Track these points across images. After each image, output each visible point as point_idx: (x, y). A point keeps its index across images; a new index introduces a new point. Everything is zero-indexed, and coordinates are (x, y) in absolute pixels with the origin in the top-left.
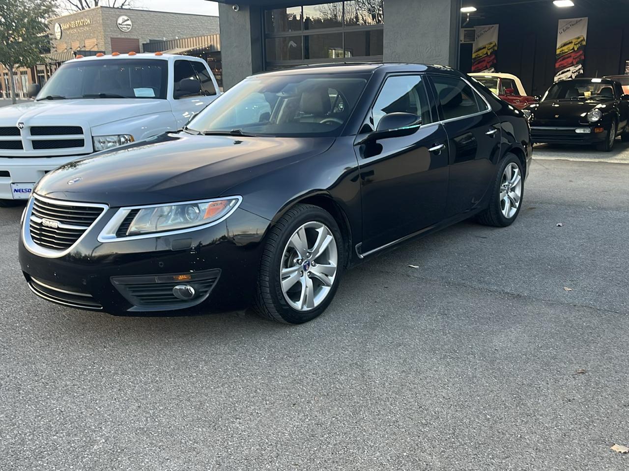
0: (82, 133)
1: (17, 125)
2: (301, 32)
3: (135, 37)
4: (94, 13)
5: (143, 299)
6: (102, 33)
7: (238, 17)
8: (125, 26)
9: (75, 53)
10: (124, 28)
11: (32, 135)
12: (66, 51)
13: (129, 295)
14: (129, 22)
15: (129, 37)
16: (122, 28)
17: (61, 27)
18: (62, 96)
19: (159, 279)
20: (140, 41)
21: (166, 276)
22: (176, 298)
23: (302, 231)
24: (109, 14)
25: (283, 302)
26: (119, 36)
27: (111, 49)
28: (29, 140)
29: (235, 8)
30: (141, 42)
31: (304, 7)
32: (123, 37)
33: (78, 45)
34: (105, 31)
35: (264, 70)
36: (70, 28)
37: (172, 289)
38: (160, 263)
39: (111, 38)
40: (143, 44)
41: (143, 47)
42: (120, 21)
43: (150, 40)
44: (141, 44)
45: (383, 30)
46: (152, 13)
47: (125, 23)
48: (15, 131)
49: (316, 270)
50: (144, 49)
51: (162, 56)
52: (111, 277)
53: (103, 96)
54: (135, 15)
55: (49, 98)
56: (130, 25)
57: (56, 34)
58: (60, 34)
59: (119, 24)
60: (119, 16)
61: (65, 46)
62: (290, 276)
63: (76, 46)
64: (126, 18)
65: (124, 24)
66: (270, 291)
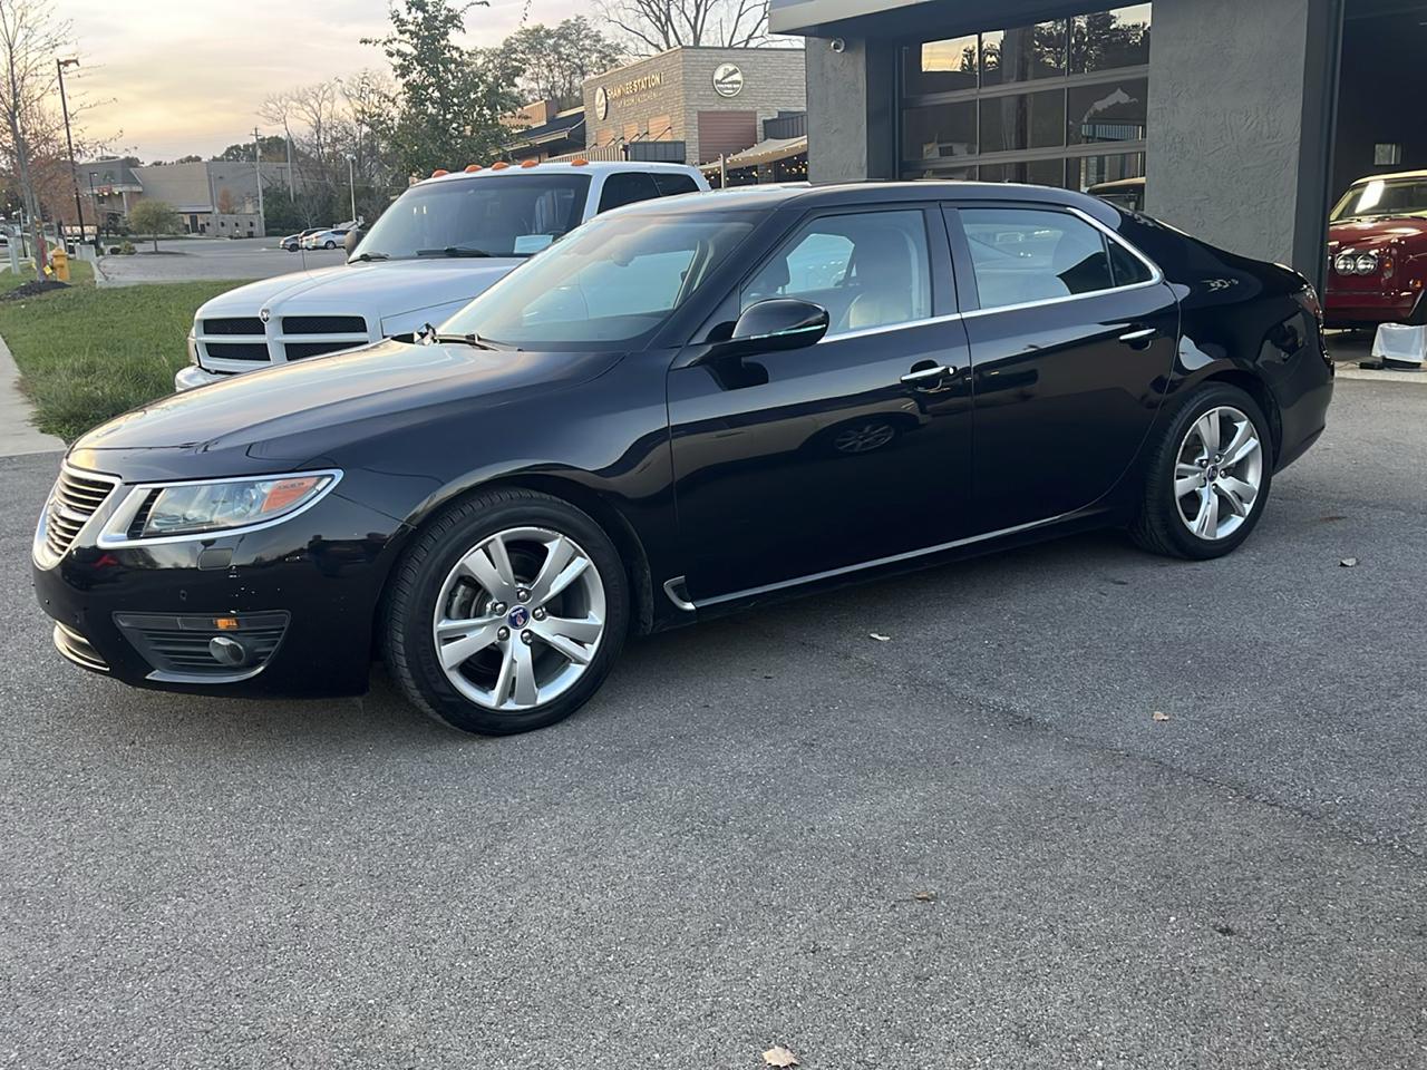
0: (366, 331)
1: (259, 315)
2: (974, 91)
3: (749, 108)
4: (668, 61)
5: (174, 659)
6: (682, 103)
7: (842, 65)
8: (729, 86)
9: (625, 148)
10: (727, 89)
11: (285, 333)
12: (613, 143)
13: (148, 649)
14: (737, 77)
15: (735, 108)
16: (721, 89)
17: (606, 96)
18: (382, 254)
19: (183, 622)
20: (758, 115)
21: (195, 618)
22: (217, 662)
23: (497, 546)
24: (698, 61)
25: (441, 688)
26: (716, 108)
27: (697, 137)
28: (278, 342)
29: (836, 47)
30: (761, 118)
31: (984, 35)
32: (723, 108)
33: (636, 132)
34: (687, 97)
35: (897, 177)
36: (623, 95)
37: (207, 645)
38: (182, 592)
39: (699, 112)
40: (764, 122)
41: (765, 127)
42: (719, 75)
43: (779, 113)
44: (759, 122)
45: (1147, 79)
46: (787, 54)
47: (730, 79)
48: (255, 325)
49: (547, 628)
50: (765, 132)
51: (585, 167)
52: (114, 612)
53: (452, 253)
54: (752, 59)
55: (365, 258)
56: (739, 83)
57: (598, 110)
58: (604, 108)
59: (718, 82)
60: (718, 65)
61: (612, 133)
62: (465, 636)
63: (632, 134)
64: (731, 68)
65: (726, 80)
66: (408, 662)
